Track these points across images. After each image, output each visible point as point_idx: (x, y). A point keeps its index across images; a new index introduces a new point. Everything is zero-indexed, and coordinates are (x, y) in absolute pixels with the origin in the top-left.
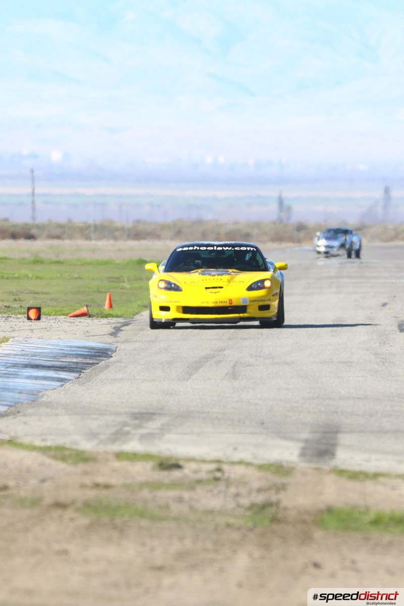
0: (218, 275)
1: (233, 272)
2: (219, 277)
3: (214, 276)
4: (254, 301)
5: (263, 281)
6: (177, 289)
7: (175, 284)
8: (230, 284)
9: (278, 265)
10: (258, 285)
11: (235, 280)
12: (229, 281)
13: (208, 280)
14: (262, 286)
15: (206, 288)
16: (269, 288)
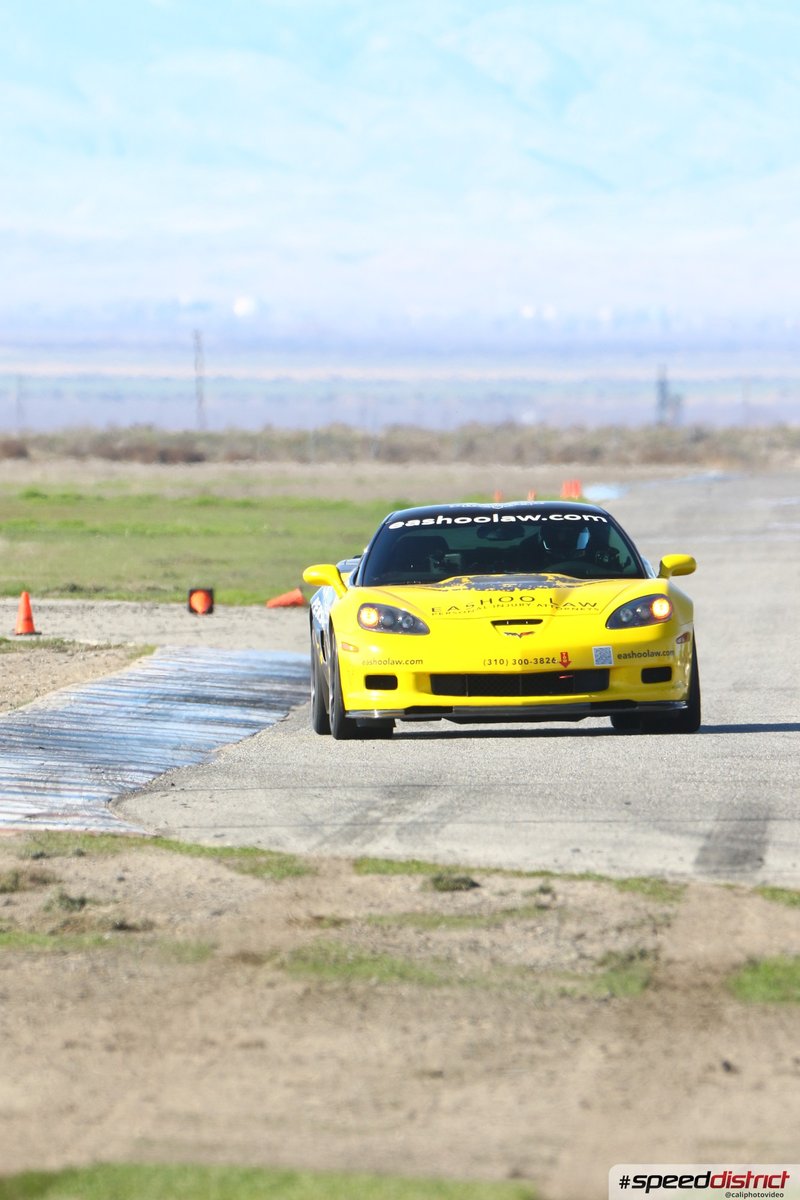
0: (521, 589)
1: (557, 579)
2: (525, 592)
3: (512, 590)
4: (628, 654)
5: (648, 601)
6: (415, 627)
7: (406, 615)
8: (559, 612)
9: (670, 561)
10: (634, 611)
11: (568, 600)
12: (555, 604)
13: (496, 601)
14: (645, 614)
15: (495, 623)
16: (667, 619)
